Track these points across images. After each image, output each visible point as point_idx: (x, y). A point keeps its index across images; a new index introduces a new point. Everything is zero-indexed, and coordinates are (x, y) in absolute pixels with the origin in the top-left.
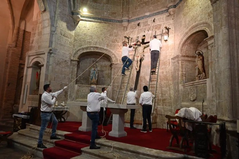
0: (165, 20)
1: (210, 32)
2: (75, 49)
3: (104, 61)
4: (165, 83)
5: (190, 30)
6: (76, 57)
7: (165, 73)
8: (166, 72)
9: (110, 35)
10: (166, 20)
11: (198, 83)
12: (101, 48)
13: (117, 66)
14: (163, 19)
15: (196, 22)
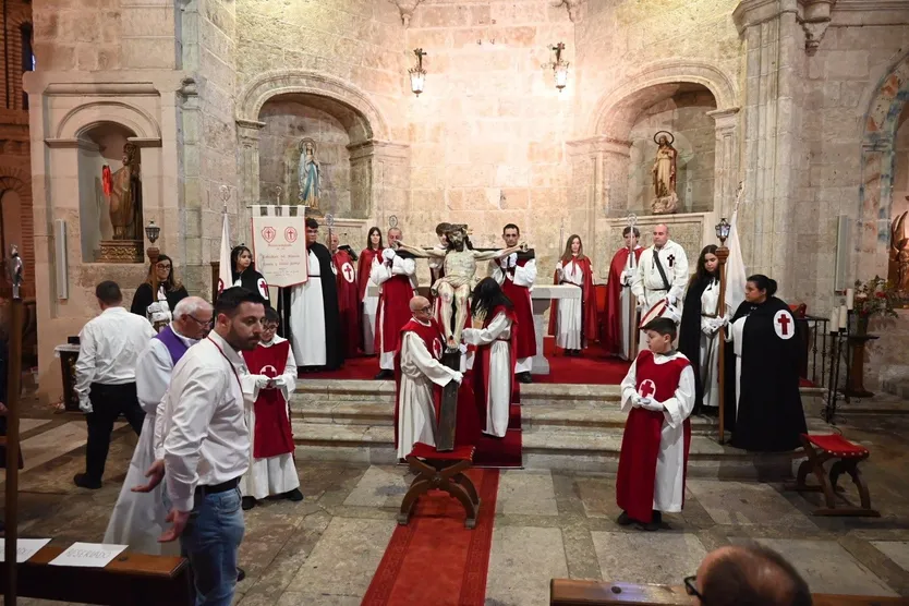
0: (547, 18)
1: (722, 97)
2: (247, 80)
3: (328, 130)
4: (546, 213)
5: (647, 71)
6: (250, 110)
7: (547, 185)
8: (551, 180)
9: (360, 36)
10: (550, 18)
11: (672, 221)
12: (333, 83)
13: (387, 150)
14: (541, 13)
15: (672, 54)
